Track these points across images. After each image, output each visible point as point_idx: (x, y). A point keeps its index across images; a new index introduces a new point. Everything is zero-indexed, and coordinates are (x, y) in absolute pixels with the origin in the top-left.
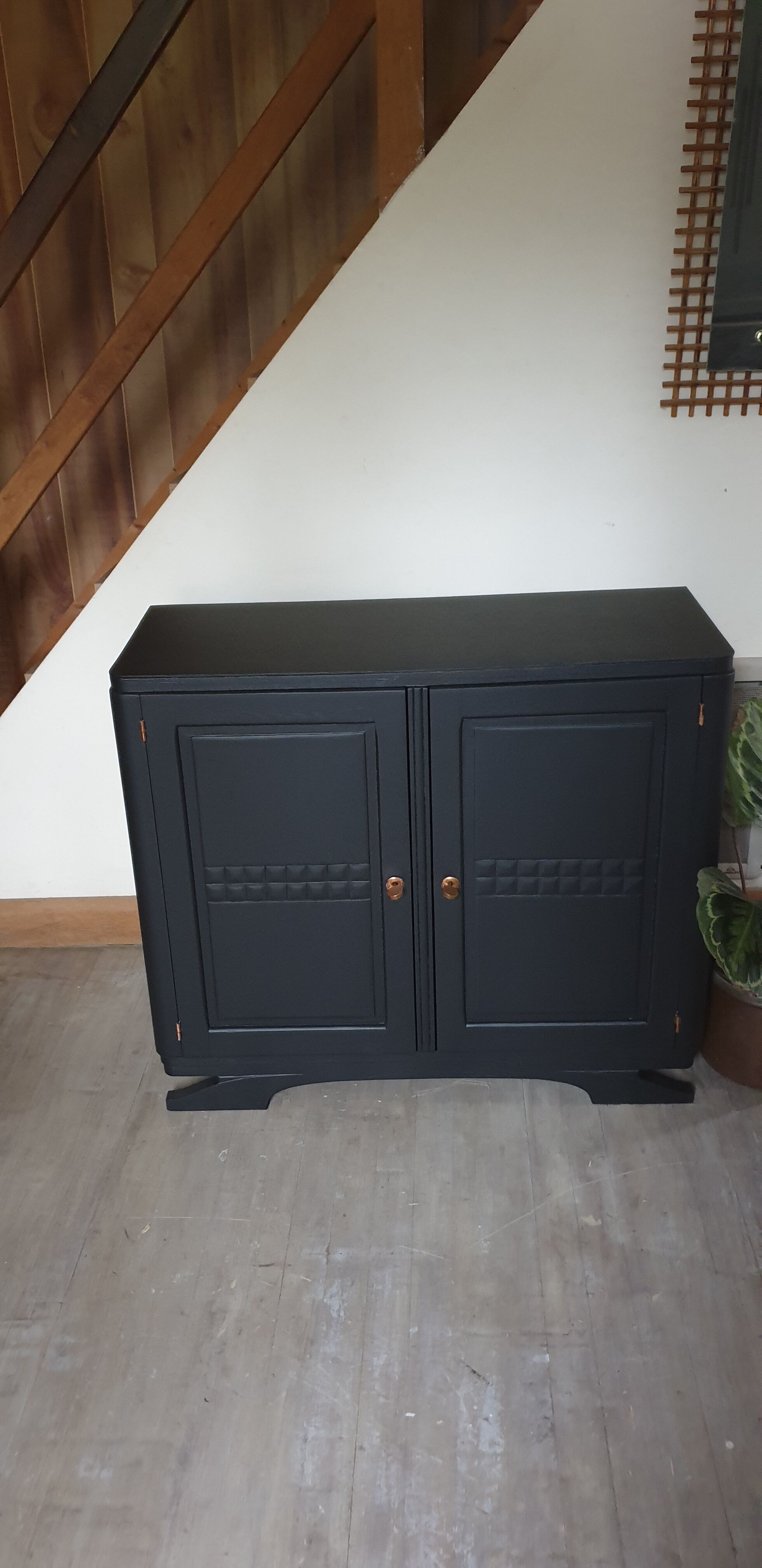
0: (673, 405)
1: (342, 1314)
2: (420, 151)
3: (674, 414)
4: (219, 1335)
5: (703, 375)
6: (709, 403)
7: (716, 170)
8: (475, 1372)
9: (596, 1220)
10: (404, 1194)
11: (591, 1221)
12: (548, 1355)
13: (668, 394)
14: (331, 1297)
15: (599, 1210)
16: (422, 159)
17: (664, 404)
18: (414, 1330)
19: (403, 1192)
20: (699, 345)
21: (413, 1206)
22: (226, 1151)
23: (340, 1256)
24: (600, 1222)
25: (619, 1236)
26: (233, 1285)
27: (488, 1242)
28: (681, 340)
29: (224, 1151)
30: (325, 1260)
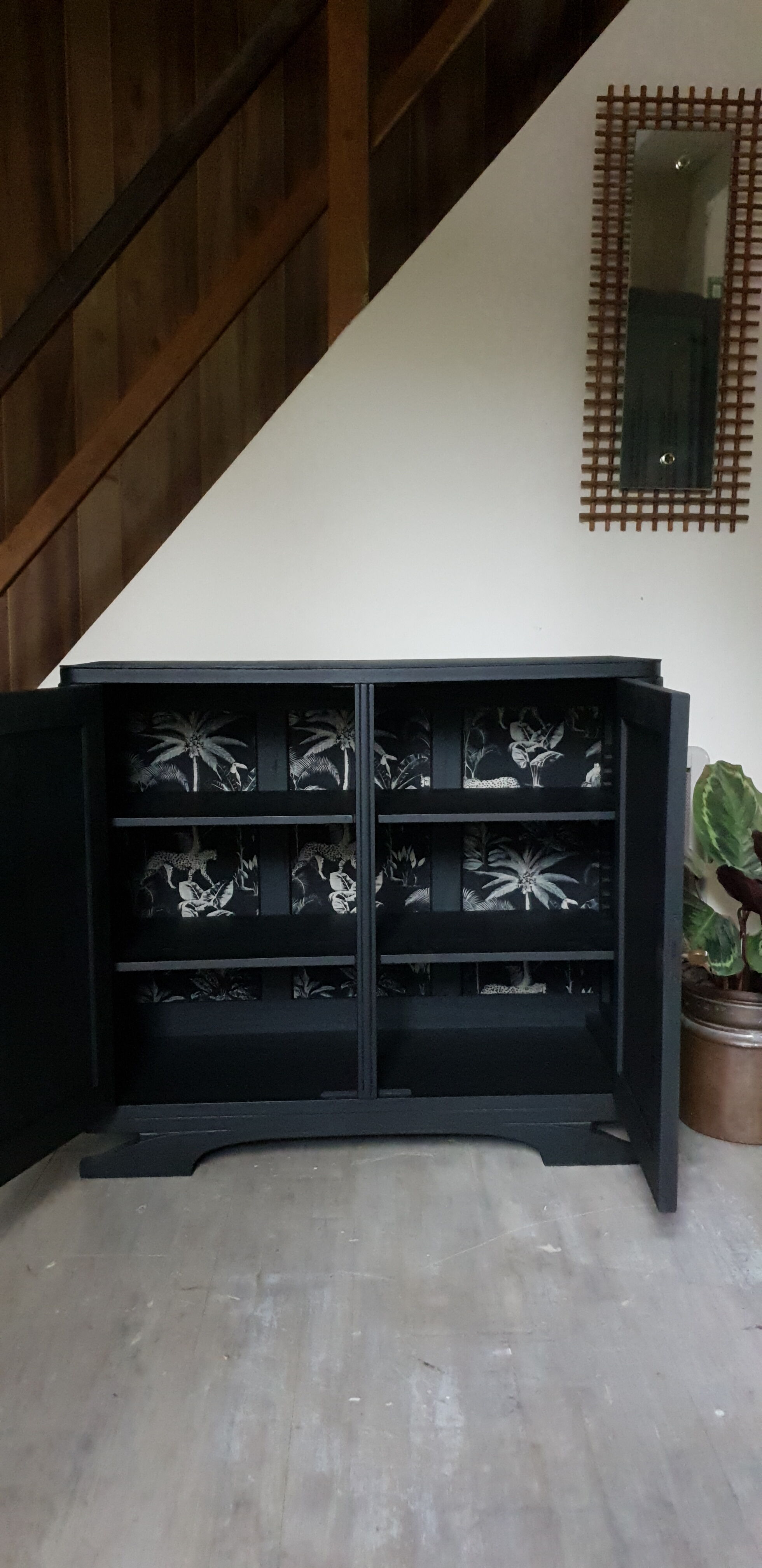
0: (590, 518)
1: (275, 1323)
2: (366, 299)
3: (592, 529)
4: (133, 1343)
5: (616, 493)
6: (623, 518)
7: (618, 321)
8: (427, 1364)
9: (555, 1247)
10: (343, 1233)
11: (549, 1248)
12: (510, 1350)
13: (586, 509)
14: (262, 1311)
15: (559, 1241)
16: (366, 305)
17: (583, 517)
18: (357, 1334)
19: (343, 1232)
20: (612, 465)
21: (354, 1243)
22: (145, 1207)
23: (272, 1279)
24: (559, 1250)
25: (582, 1258)
26: (150, 1304)
27: (438, 1267)
28: (595, 461)
29: (142, 1206)
30: (255, 1284)
